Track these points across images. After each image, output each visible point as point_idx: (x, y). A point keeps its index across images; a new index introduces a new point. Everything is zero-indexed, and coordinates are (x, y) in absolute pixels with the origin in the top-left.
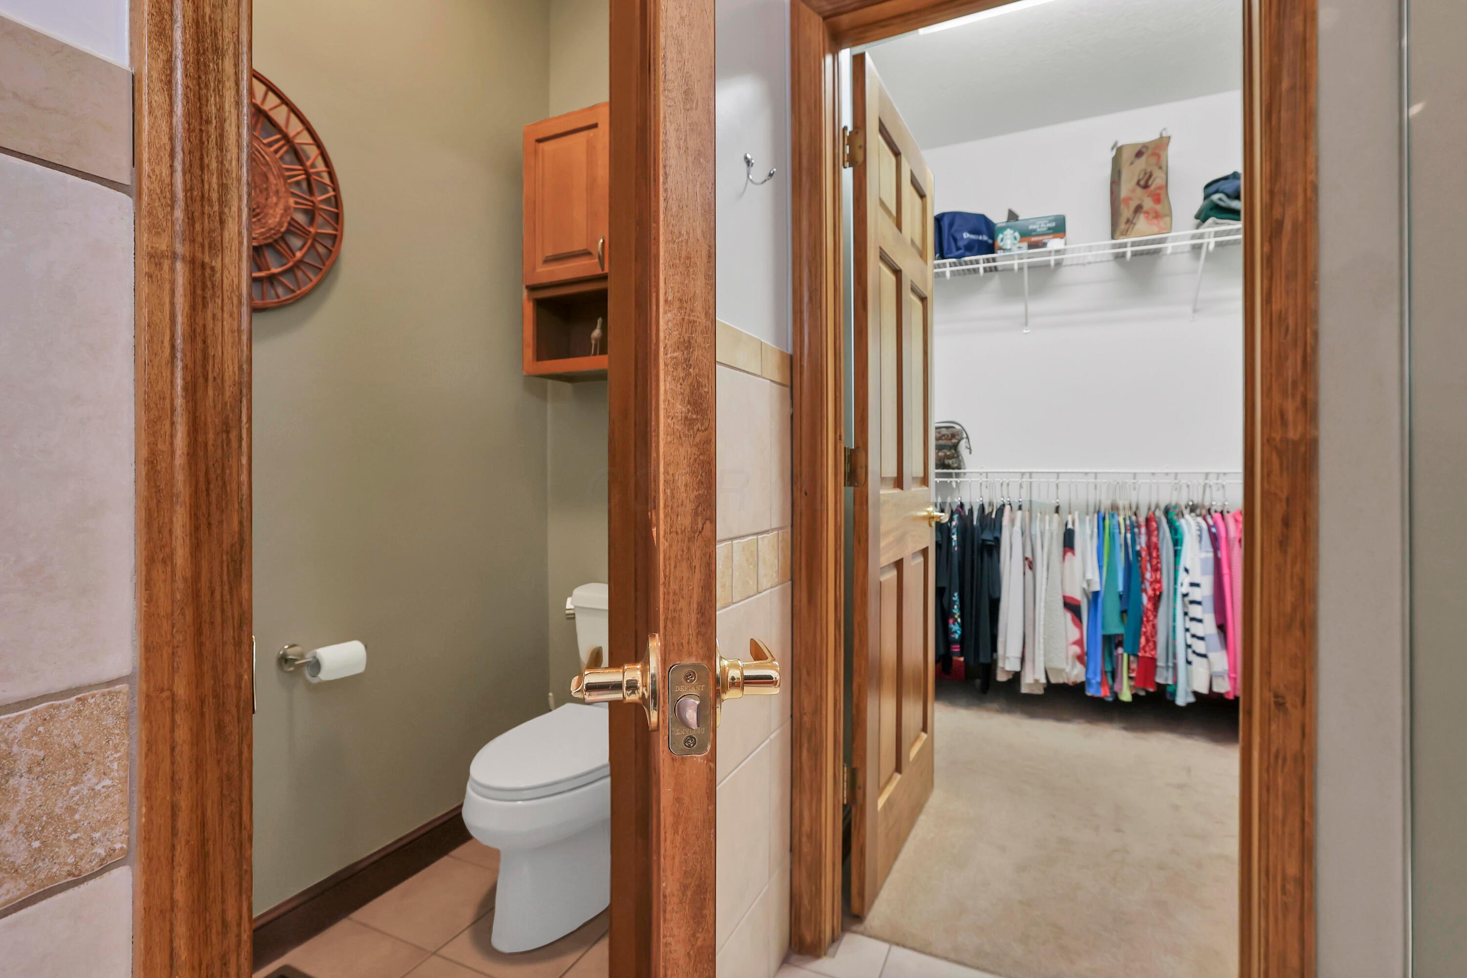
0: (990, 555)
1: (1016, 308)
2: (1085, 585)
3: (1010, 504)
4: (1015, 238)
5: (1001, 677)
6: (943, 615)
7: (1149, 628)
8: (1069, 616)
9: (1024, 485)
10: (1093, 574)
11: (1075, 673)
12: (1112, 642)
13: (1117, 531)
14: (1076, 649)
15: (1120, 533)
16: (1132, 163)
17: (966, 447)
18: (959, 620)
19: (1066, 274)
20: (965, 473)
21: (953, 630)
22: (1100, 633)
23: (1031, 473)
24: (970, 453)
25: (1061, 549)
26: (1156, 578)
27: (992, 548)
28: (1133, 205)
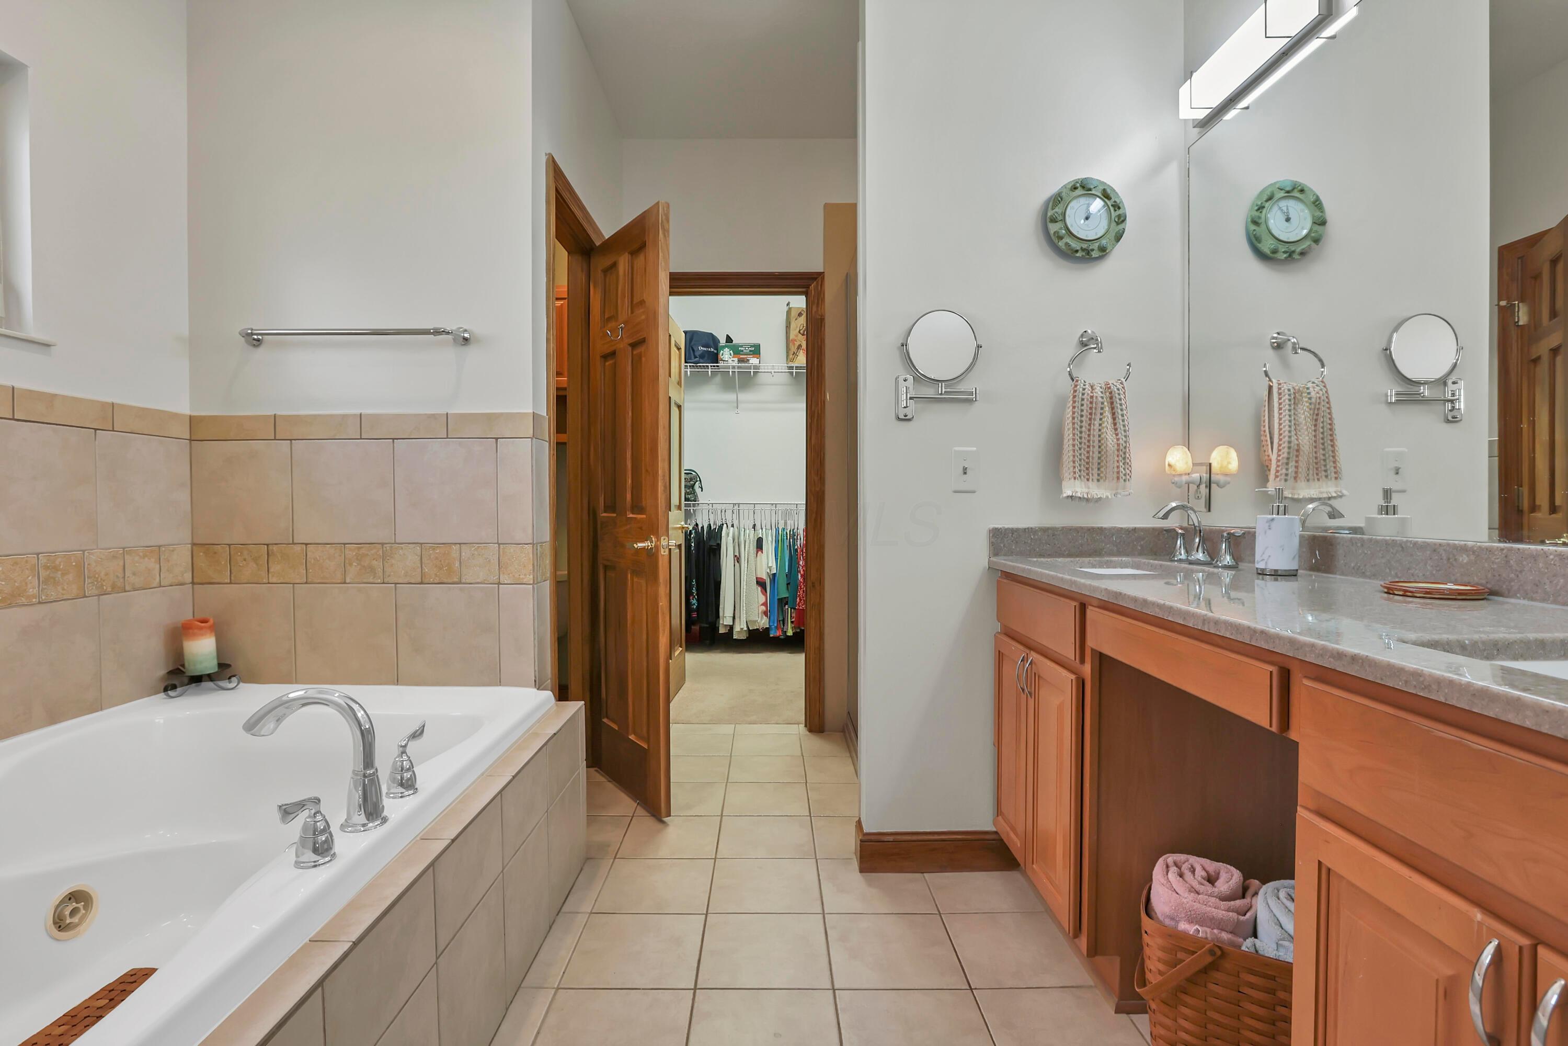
0: (715, 555)
1: (731, 396)
2: (768, 571)
3: (726, 524)
4: (730, 354)
5: (722, 630)
6: (688, 594)
7: (801, 592)
8: (759, 589)
9: (735, 511)
10: (772, 563)
11: (763, 623)
12: (782, 602)
13: (785, 538)
14: (763, 608)
16: (796, 319)
17: (699, 487)
18: (696, 597)
19: (762, 378)
20: (698, 504)
21: (693, 603)
22: (776, 598)
23: (739, 504)
24: (702, 491)
25: (755, 550)
27: (715, 551)
28: (797, 344)
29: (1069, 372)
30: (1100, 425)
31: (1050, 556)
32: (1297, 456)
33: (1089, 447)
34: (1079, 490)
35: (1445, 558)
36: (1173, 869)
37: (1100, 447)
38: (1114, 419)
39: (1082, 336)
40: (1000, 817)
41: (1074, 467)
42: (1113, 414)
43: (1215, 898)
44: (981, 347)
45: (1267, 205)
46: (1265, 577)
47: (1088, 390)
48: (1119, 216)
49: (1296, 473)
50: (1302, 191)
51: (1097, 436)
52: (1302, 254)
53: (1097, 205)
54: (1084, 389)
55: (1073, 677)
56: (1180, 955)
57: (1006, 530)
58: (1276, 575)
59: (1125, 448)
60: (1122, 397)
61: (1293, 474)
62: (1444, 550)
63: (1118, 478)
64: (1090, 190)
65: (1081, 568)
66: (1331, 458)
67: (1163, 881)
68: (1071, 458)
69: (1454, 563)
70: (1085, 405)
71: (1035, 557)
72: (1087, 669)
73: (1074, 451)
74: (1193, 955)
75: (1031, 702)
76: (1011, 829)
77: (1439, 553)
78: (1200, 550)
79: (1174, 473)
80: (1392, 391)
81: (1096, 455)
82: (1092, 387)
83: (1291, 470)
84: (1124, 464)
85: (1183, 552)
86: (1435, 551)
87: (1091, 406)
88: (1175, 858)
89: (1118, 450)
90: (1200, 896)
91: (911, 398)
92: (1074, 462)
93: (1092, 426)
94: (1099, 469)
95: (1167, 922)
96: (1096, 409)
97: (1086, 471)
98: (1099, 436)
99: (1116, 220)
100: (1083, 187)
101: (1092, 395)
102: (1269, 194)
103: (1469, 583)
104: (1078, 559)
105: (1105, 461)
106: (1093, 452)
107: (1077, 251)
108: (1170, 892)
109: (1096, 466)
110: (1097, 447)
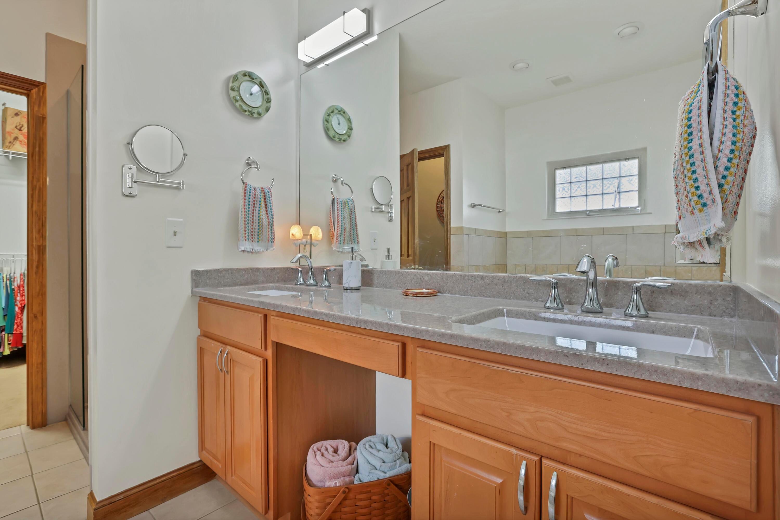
7: (19, 320)
15: (3, 281)
26: (22, 299)
28: (13, 136)
29: (242, 179)
30: (259, 210)
31: (230, 286)
32: (344, 232)
33: (253, 222)
34: (248, 247)
35: (419, 278)
36: (318, 453)
37: (259, 223)
38: (266, 208)
39: (248, 160)
40: (204, 452)
41: (245, 234)
42: (266, 205)
43: (340, 461)
44: (187, 155)
45: (331, 114)
46: (347, 291)
47: (253, 191)
48: (268, 99)
49: (344, 240)
50: (344, 112)
51: (258, 217)
52: (344, 141)
53: (256, 89)
54: (250, 190)
55: (261, 359)
56: (328, 500)
57: (203, 271)
58: (352, 289)
59: (272, 224)
60: (270, 196)
61: (343, 241)
62: (419, 275)
63: (268, 241)
64: (253, 79)
65: (248, 291)
66: (356, 234)
67: (314, 462)
68: (244, 228)
69: (423, 280)
70: (251, 199)
71: (221, 287)
72: (269, 353)
73: (245, 224)
74: (335, 497)
75: (228, 377)
76: (213, 458)
77: (417, 276)
78: (312, 278)
79: (294, 239)
80: (373, 206)
81: (257, 227)
82: (254, 189)
83: (342, 239)
84: (271, 233)
85: (301, 280)
86: (415, 275)
87: (254, 199)
88: (317, 446)
89: (268, 225)
90: (334, 463)
91: (135, 182)
92: (245, 231)
93: (255, 211)
94: (258, 235)
95: (319, 484)
96: (257, 201)
97: (252, 236)
98: (259, 217)
99: (266, 100)
100: (250, 76)
101: (255, 193)
102: (332, 109)
103: (429, 288)
104: (246, 286)
105: (262, 231)
106: (255, 226)
107: (246, 111)
108: (320, 467)
109: (257, 233)
110: (258, 223)
